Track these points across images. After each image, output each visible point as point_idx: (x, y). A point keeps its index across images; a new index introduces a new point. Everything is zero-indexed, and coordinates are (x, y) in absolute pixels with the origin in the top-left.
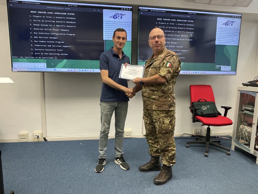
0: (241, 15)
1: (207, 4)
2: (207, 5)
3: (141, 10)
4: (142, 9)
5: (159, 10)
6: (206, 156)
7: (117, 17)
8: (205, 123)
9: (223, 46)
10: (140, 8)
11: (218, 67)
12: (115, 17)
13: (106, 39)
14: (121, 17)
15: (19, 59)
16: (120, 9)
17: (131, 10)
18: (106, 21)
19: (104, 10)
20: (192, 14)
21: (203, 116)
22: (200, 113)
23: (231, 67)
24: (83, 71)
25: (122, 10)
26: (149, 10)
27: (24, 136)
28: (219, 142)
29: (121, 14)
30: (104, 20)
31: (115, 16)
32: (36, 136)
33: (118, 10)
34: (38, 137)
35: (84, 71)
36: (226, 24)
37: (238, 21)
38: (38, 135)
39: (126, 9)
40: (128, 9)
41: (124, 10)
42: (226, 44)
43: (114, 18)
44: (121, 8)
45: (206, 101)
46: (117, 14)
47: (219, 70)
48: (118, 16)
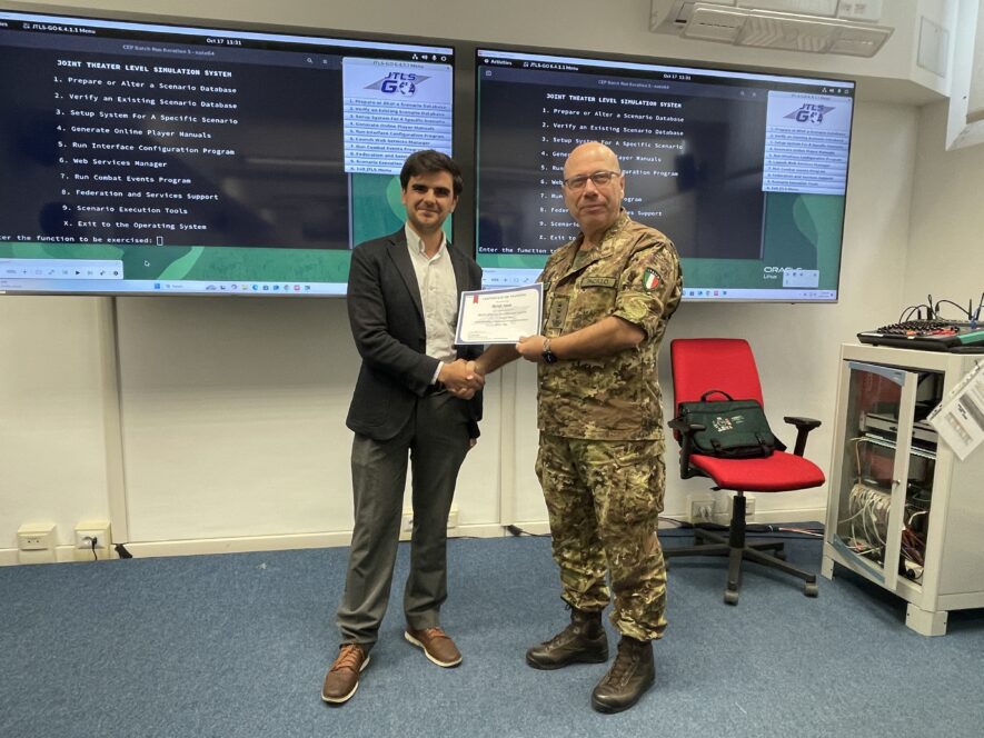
0: (851, 86)
1: (729, 42)
2: (730, 46)
3: (486, 61)
4: (490, 59)
5: (554, 64)
6: (731, 603)
7: (394, 88)
8: (723, 482)
9: (790, 198)
10: (483, 53)
11: (774, 274)
12: (387, 86)
13: (355, 167)
14: (413, 86)
15: (15, 245)
16: (406, 56)
17: (450, 60)
18: (354, 100)
19: (345, 59)
20: (677, 79)
21: (719, 453)
22: (707, 445)
23: (817, 272)
24: (265, 292)
25: (415, 60)
26: (518, 64)
27: (37, 539)
28: (779, 547)
29: (412, 77)
30: (345, 99)
31: (388, 84)
32: (87, 538)
33: (398, 62)
34: (95, 541)
35: (271, 291)
36: (799, 115)
37: (841, 105)
38: (92, 535)
39: (430, 55)
40: (439, 56)
41: (421, 60)
42: (801, 190)
43: (384, 90)
44: (412, 54)
45: (731, 400)
46: (396, 74)
47: (777, 283)
48: (400, 81)
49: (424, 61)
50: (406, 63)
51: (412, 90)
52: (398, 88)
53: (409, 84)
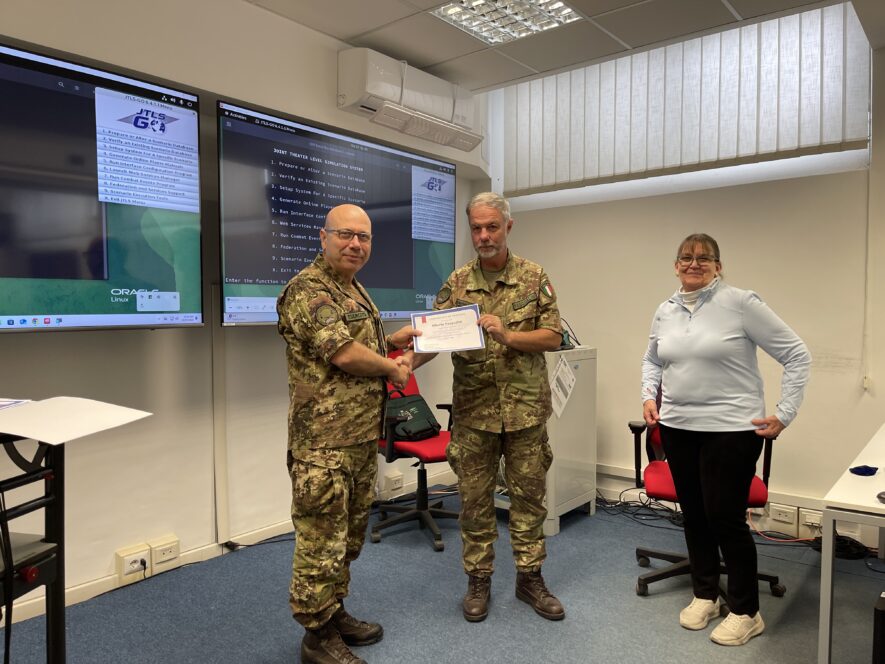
0: (453, 167)
3: (227, 113)
4: (230, 112)
5: (278, 124)
6: (440, 549)
7: (146, 125)
8: (427, 458)
9: (427, 244)
10: (224, 106)
12: (139, 121)
13: (109, 197)
14: (163, 125)
16: (156, 96)
17: (195, 106)
18: (107, 130)
19: (97, 89)
25: (164, 101)
26: (251, 119)
29: (162, 116)
30: (98, 128)
31: (140, 120)
33: (149, 101)
35: (17, 325)
37: (448, 178)
39: (178, 99)
40: (186, 101)
41: (169, 102)
42: (433, 238)
43: (136, 124)
44: (162, 95)
45: (403, 396)
46: (148, 111)
48: (151, 119)
49: (172, 103)
50: (157, 103)
51: (163, 129)
52: (150, 125)
53: (160, 123)
